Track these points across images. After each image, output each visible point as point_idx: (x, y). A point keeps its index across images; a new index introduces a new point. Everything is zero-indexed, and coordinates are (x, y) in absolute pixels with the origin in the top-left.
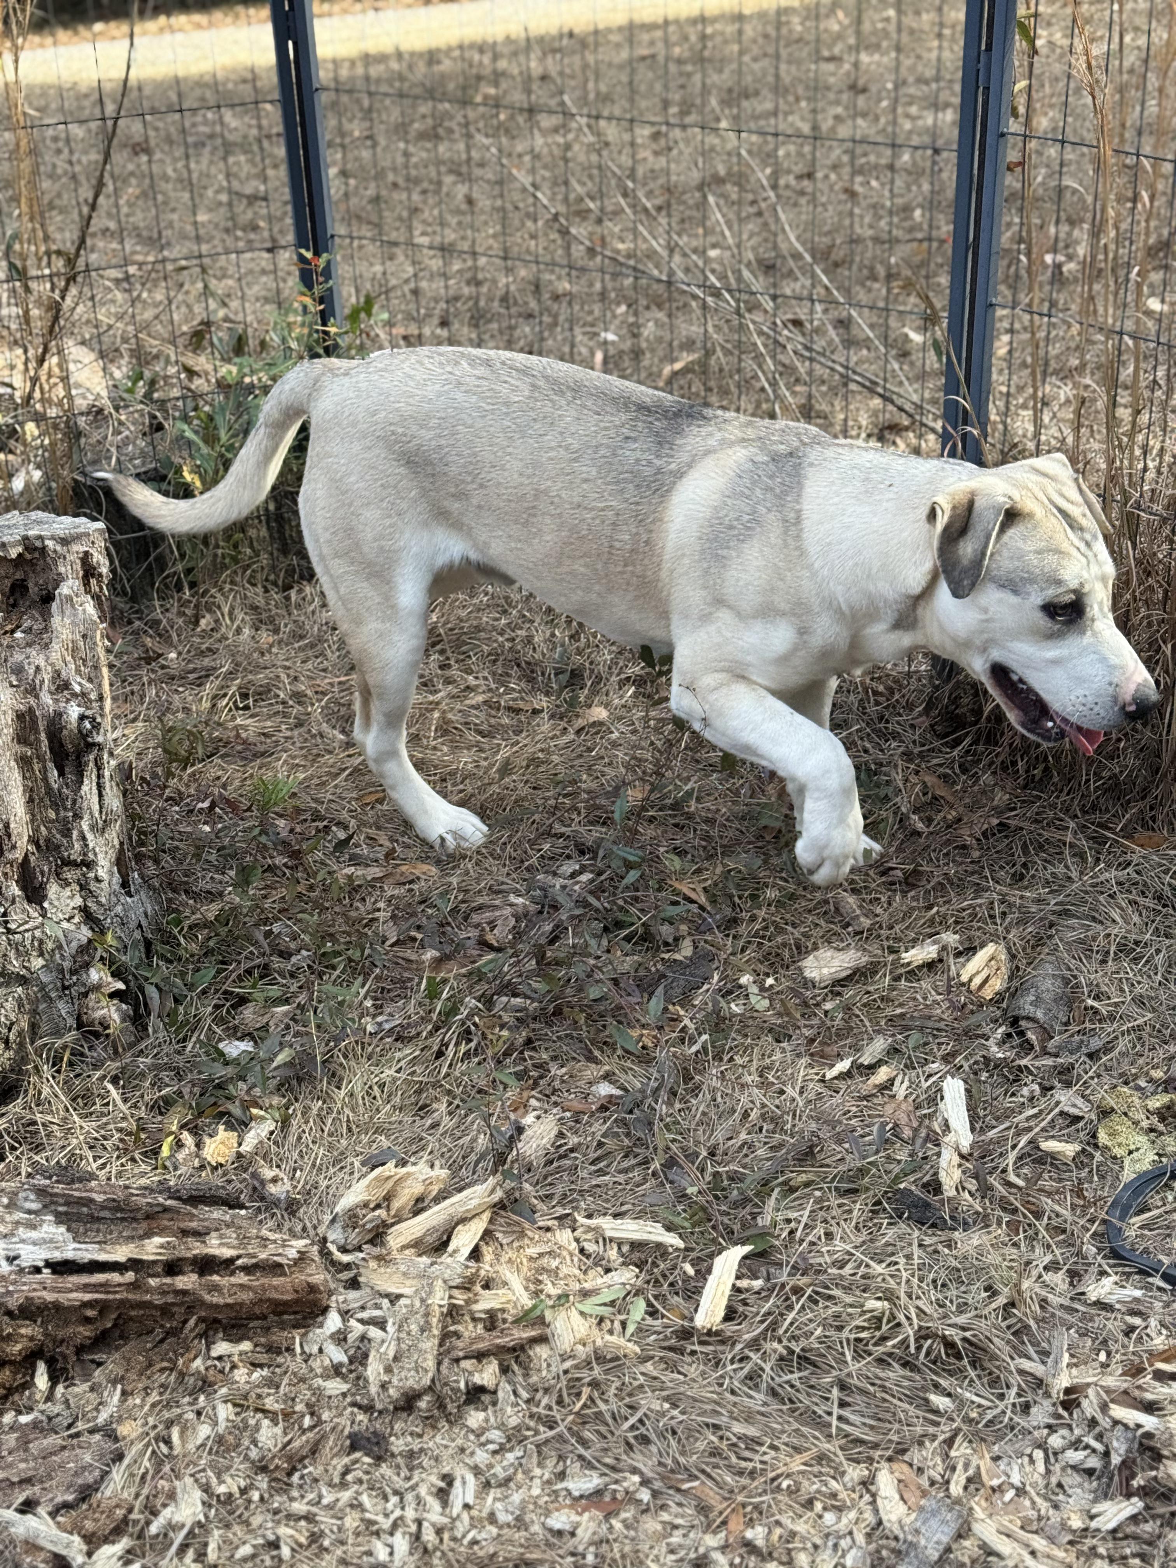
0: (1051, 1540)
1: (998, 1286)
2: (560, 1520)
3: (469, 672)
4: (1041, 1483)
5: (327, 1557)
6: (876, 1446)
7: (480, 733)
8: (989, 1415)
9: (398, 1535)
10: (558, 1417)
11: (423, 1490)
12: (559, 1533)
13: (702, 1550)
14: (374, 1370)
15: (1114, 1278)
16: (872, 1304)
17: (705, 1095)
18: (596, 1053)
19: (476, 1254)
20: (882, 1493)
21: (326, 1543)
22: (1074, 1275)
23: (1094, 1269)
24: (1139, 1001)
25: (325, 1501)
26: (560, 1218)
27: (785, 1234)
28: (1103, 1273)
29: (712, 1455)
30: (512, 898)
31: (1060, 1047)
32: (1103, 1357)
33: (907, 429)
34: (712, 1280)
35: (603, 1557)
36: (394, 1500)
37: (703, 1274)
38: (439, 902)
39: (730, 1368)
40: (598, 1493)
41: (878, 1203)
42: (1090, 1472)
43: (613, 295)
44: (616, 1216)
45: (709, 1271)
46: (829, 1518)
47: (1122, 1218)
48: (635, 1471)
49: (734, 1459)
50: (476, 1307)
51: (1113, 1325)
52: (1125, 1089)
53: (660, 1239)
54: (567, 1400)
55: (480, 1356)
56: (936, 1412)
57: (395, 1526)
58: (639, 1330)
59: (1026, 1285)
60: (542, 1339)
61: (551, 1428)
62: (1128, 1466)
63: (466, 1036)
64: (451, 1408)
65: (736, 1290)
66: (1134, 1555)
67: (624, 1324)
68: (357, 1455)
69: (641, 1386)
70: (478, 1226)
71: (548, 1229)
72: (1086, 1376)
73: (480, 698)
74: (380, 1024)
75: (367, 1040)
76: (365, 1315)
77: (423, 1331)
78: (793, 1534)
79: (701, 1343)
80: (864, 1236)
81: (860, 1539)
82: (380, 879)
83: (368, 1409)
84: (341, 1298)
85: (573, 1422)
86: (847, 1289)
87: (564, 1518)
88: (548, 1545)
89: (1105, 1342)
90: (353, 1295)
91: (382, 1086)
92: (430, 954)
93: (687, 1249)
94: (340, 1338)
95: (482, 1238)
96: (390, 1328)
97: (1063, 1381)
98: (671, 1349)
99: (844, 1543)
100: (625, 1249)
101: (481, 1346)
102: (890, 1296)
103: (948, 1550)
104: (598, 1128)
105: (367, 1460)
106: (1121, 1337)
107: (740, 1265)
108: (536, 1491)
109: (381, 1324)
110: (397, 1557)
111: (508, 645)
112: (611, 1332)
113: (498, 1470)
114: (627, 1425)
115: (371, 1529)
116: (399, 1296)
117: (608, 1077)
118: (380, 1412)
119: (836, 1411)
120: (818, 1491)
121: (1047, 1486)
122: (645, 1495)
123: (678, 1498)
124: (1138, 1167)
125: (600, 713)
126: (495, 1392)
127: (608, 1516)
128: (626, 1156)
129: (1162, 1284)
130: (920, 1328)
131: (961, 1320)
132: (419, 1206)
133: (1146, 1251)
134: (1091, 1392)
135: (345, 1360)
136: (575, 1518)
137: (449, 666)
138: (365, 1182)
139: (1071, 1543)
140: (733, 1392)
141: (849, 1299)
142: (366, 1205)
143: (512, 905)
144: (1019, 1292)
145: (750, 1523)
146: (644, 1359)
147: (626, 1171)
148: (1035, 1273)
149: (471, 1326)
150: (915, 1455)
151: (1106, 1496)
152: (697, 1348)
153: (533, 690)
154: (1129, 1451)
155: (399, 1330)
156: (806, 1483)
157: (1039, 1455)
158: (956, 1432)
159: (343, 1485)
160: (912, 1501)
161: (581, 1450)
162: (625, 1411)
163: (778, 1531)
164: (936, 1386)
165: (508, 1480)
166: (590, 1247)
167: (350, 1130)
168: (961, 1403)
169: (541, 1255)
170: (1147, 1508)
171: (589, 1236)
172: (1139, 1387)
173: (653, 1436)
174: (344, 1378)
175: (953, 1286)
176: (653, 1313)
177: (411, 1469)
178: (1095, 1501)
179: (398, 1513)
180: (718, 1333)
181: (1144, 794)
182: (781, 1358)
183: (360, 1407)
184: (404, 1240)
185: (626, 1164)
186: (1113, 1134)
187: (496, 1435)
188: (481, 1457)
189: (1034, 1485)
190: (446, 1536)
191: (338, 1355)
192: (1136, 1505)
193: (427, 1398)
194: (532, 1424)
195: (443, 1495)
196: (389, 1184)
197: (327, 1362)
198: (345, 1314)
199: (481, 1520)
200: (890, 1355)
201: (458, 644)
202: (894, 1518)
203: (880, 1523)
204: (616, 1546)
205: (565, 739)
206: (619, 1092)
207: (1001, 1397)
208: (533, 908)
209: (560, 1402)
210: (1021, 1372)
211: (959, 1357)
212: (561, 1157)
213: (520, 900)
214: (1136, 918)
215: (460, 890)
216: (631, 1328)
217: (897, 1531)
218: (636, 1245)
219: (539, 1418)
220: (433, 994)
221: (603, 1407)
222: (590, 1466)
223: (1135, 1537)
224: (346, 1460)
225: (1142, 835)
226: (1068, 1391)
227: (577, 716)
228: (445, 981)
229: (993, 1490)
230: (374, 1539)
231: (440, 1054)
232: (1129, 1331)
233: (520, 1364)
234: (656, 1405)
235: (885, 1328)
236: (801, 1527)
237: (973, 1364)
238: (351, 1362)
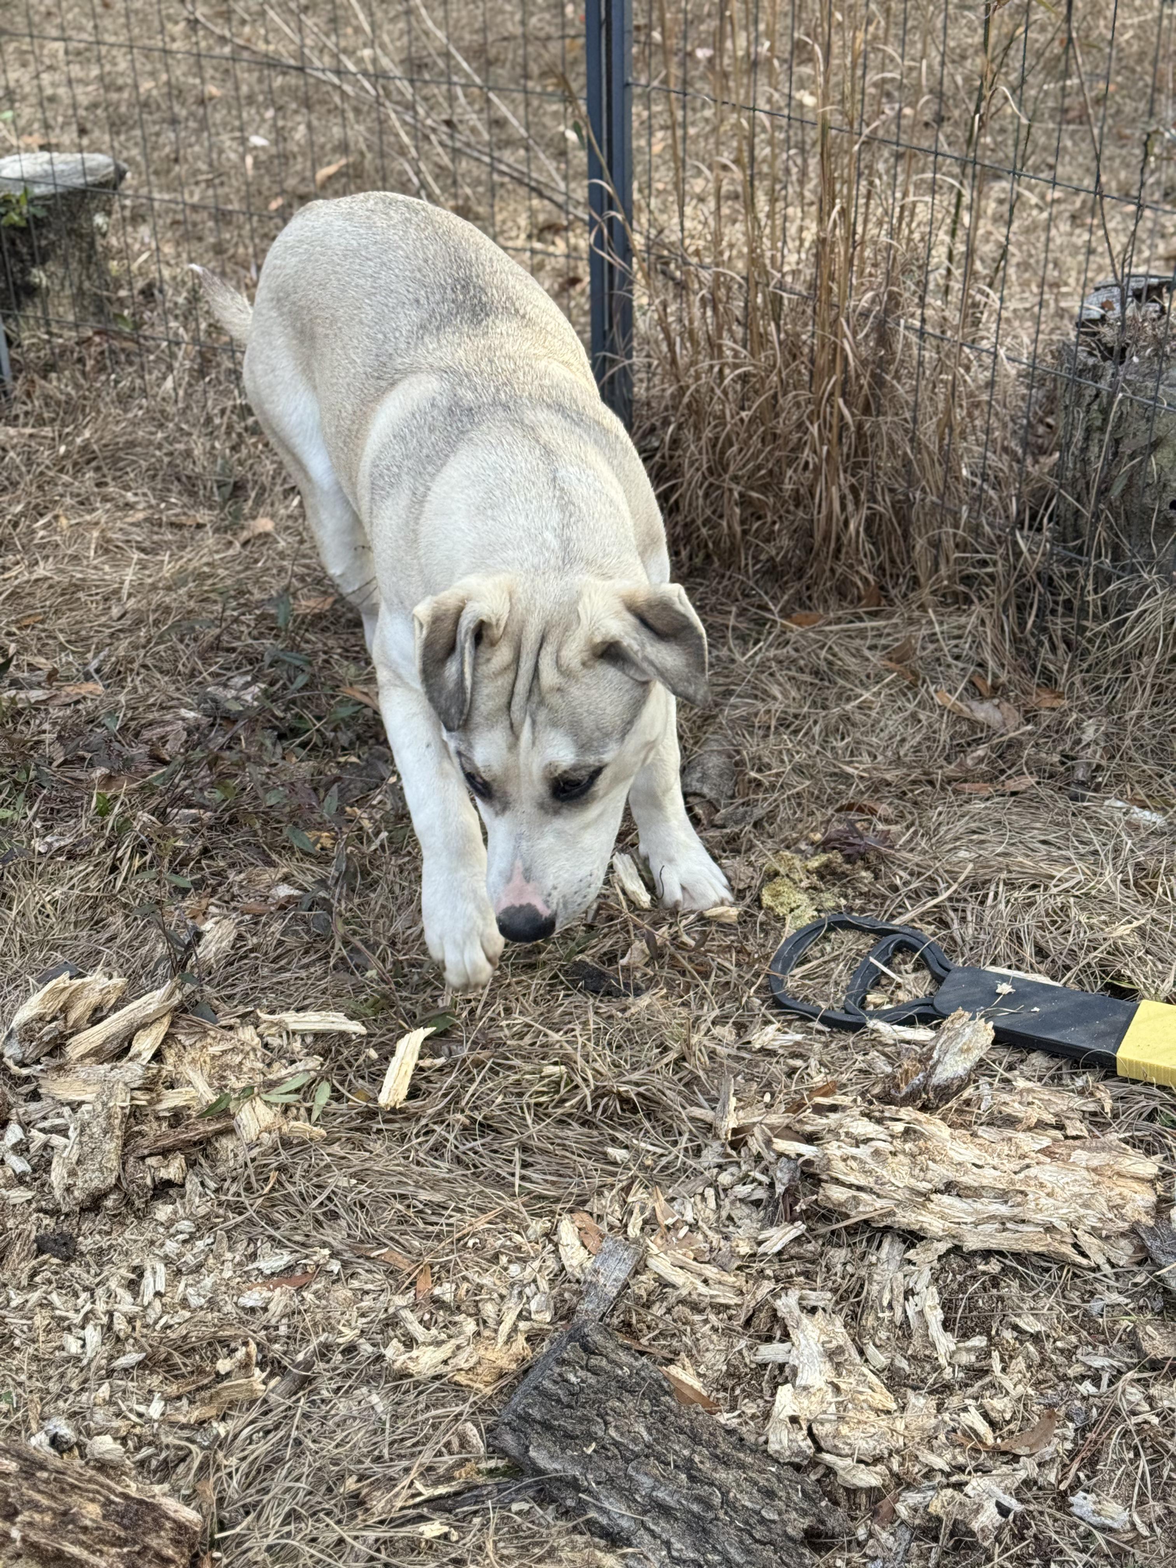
0: (723, 1268)
1: (669, 1043)
2: (251, 1299)
3: (127, 488)
4: (713, 1217)
5: (19, 1356)
6: (557, 1200)
7: (143, 550)
8: (664, 1161)
9: (90, 1327)
10: (247, 1203)
11: (113, 1284)
12: (253, 1310)
13: (391, 1310)
14: (57, 1176)
15: (777, 1025)
16: (549, 1070)
17: (382, 888)
18: (274, 857)
19: (158, 1056)
20: (564, 1241)
21: (17, 1343)
22: (741, 1028)
23: (759, 1019)
24: (799, 770)
25: (13, 1304)
26: (243, 1016)
27: (465, 1014)
28: (767, 1022)
29: (400, 1223)
30: (184, 712)
31: (726, 819)
32: (767, 1098)
33: (566, 229)
34: (394, 1061)
35: (296, 1328)
36: (84, 1296)
37: (387, 1056)
38: (107, 721)
39: (415, 1141)
40: (290, 1268)
41: (556, 976)
42: (757, 1203)
43: (261, 98)
44: (298, 1010)
45: (392, 1053)
46: (514, 1269)
47: (784, 972)
48: (324, 1245)
49: (421, 1225)
50: (159, 1107)
51: (777, 1069)
52: (787, 853)
53: (343, 1027)
54: (255, 1185)
55: (165, 1153)
56: (615, 1163)
57: (86, 1319)
58: (325, 1114)
59: (695, 1039)
60: (229, 1131)
61: (240, 1214)
62: (791, 1192)
63: (141, 849)
64: (139, 1203)
65: (419, 1069)
66: (798, 1274)
67: (309, 1111)
68: (45, 1257)
69: (328, 1166)
70: (159, 1031)
71: (231, 1028)
72: (753, 1116)
73: (140, 516)
74: (50, 845)
75: (36, 861)
76: (46, 1124)
77: (106, 1133)
78: (480, 1287)
79: (386, 1121)
80: (543, 1008)
81: (544, 1285)
82: (44, 702)
83: (54, 1213)
84: (21, 1111)
85: (262, 1206)
86: (526, 1058)
87: (256, 1296)
88: (242, 1322)
89: (769, 1084)
90: (33, 1106)
91: (54, 903)
92: (99, 772)
93: (370, 1035)
94: (21, 1149)
95: (164, 1042)
96: (71, 1133)
97: (731, 1122)
98: (357, 1129)
99: (528, 1291)
100: (309, 1040)
101: (166, 1142)
102: (566, 1060)
103: (627, 1286)
104: (277, 927)
105: (55, 1261)
106: (784, 1078)
107: (423, 1046)
108: (227, 1274)
109: (63, 1131)
110: (89, 1348)
111: (166, 460)
112: (296, 1119)
113: (189, 1258)
114: (316, 1203)
115: (62, 1325)
116: (81, 1103)
117: (286, 879)
118: (67, 1215)
119: (518, 1171)
120: (503, 1246)
121: (718, 1220)
122: (335, 1266)
123: (368, 1265)
124: (799, 923)
125: (265, 524)
126: (183, 1186)
127: (299, 1290)
128: (307, 952)
129: (821, 1027)
130: (597, 1088)
131: (636, 1076)
132: (97, 1016)
133: (806, 998)
134: (756, 1130)
135: (28, 1168)
136: (266, 1294)
137: (106, 484)
138: (40, 995)
139: (739, 1268)
140: (418, 1163)
141: (528, 1067)
142: (41, 1018)
143: (184, 719)
144: (689, 1047)
145: (438, 1281)
146: (329, 1141)
147: (306, 966)
148: (703, 1027)
149: (155, 1125)
150: (595, 1205)
151: (772, 1224)
152: (382, 1126)
153: (195, 505)
154: (792, 1179)
155: (82, 1133)
156: (491, 1240)
157: (710, 1193)
158: (633, 1179)
159: (32, 1286)
160: (591, 1244)
161: (271, 1231)
162: (312, 1191)
163: (465, 1286)
164: (614, 1140)
165: (200, 1266)
166: (275, 1042)
167: (23, 948)
168: (637, 1153)
169: (224, 1052)
170: (810, 1230)
171: (273, 1030)
172: (800, 1121)
173: (342, 1212)
174: (28, 1186)
175: (627, 1046)
176: (337, 1097)
177: (100, 1265)
178: (763, 1228)
179: (88, 1307)
180: (401, 1111)
181: (800, 573)
182: (465, 1128)
183: (46, 1212)
184: (81, 1050)
185: (306, 961)
186: (776, 895)
187: (186, 1226)
188: (171, 1247)
189: (706, 1220)
190: (138, 1324)
191: (18, 1164)
192: (800, 1228)
193: (113, 1197)
194: (221, 1211)
195: (133, 1286)
196: (64, 997)
197: (10, 1173)
198: (26, 1126)
199: (173, 1306)
200: (570, 1115)
201: (114, 461)
202: (575, 1263)
203: (563, 1268)
204: (308, 1317)
205: (231, 552)
206: (296, 893)
207: (675, 1144)
208: (205, 721)
209: (249, 1189)
210: (693, 1119)
211: (634, 1111)
212: (242, 958)
213: (191, 715)
214: (794, 693)
215: (128, 707)
216: (315, 1114)
217: (578, 1274)
218: (318, 1036)
219: (229, 1205)
220: (103, 812)
221: (291, 1189)
222: (280, 1245)
223: (799, 1257)
224: (34, 1263)
225: (799, 613)
226: (735, 1132)
227: (243, 528)
228: (116, 798)
229: (668, 1228)
230: (65, 1334)
231: (114, 869)
232: (792, 1071)
233: (207, 1157)
234: (344, 1182)
235: (563, 1091)
236: (487, 1280)
237: (648, 1116)
238: (34, 1171)
